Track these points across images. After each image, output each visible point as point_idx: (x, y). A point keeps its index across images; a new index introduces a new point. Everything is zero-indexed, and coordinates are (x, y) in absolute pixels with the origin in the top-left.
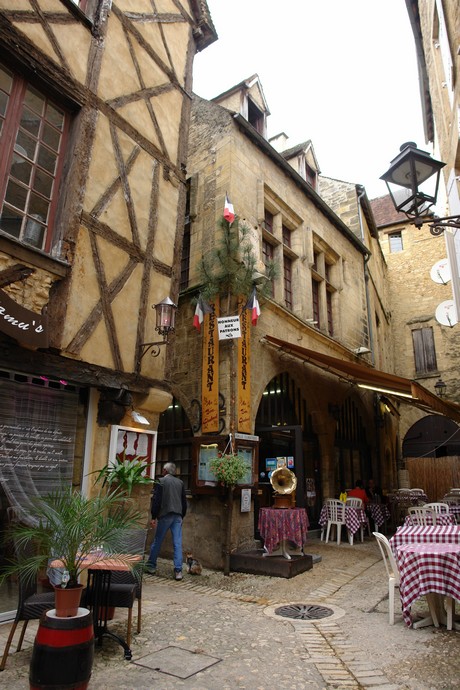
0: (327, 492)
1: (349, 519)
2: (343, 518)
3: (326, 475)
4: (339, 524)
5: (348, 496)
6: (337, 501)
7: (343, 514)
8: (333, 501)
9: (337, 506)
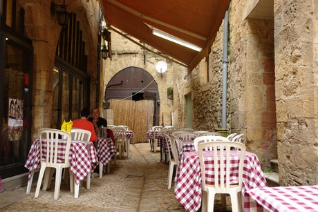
0: (40, 120)
1: (76, 160)
2: (67, 158)
3: (40, 98)
4: (59, 168)
5: (74, 127)
6: (57, 132)
7: (67, 152)
8: (52, 132)
9: (57, 140)
